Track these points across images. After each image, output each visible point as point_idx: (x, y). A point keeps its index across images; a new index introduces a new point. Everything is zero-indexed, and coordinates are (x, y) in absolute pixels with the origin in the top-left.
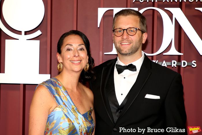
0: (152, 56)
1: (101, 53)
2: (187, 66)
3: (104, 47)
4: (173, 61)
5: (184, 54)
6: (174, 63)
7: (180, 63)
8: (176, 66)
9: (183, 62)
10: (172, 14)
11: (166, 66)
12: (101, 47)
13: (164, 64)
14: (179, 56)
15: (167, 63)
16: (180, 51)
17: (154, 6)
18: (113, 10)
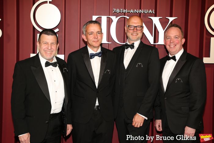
17: (125, 15)
18: (101, 17)
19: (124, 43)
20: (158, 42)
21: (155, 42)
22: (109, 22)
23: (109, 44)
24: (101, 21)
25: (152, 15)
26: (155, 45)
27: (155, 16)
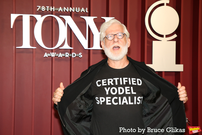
0: (52, 50)
1: (14, 47)
2: (76, 56)
3: (16, 43)
4: (66, 53)
5: (74, 48)
6: (67, 54)
7: (71, 54)
8: (68, 57)
9: (73, 53)
10: (65, 20)
11: (62, 57)
12: (14, 42)
13: (61, 55)
14: (71, 50)
15: (62, 54)
16: (71, 47)
17: (52, 14)
18: (22, 16)
19: (52, 47)
20: (92, 47)
21: (89, 47)
22: (33, 21)
23: (33, 49)
24: (22, 20)
25: (85, 14)
26: (90, 49)
27: (89, 15)
